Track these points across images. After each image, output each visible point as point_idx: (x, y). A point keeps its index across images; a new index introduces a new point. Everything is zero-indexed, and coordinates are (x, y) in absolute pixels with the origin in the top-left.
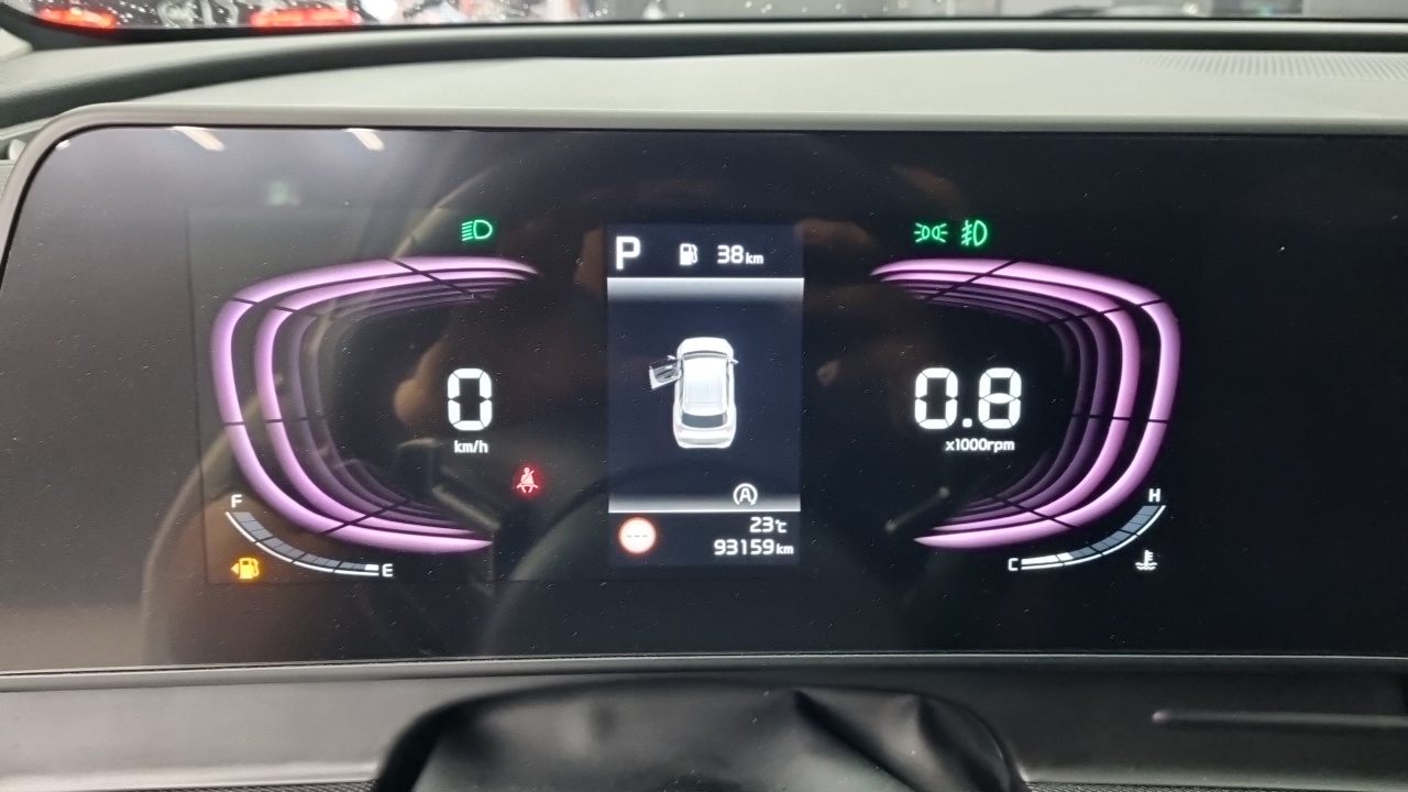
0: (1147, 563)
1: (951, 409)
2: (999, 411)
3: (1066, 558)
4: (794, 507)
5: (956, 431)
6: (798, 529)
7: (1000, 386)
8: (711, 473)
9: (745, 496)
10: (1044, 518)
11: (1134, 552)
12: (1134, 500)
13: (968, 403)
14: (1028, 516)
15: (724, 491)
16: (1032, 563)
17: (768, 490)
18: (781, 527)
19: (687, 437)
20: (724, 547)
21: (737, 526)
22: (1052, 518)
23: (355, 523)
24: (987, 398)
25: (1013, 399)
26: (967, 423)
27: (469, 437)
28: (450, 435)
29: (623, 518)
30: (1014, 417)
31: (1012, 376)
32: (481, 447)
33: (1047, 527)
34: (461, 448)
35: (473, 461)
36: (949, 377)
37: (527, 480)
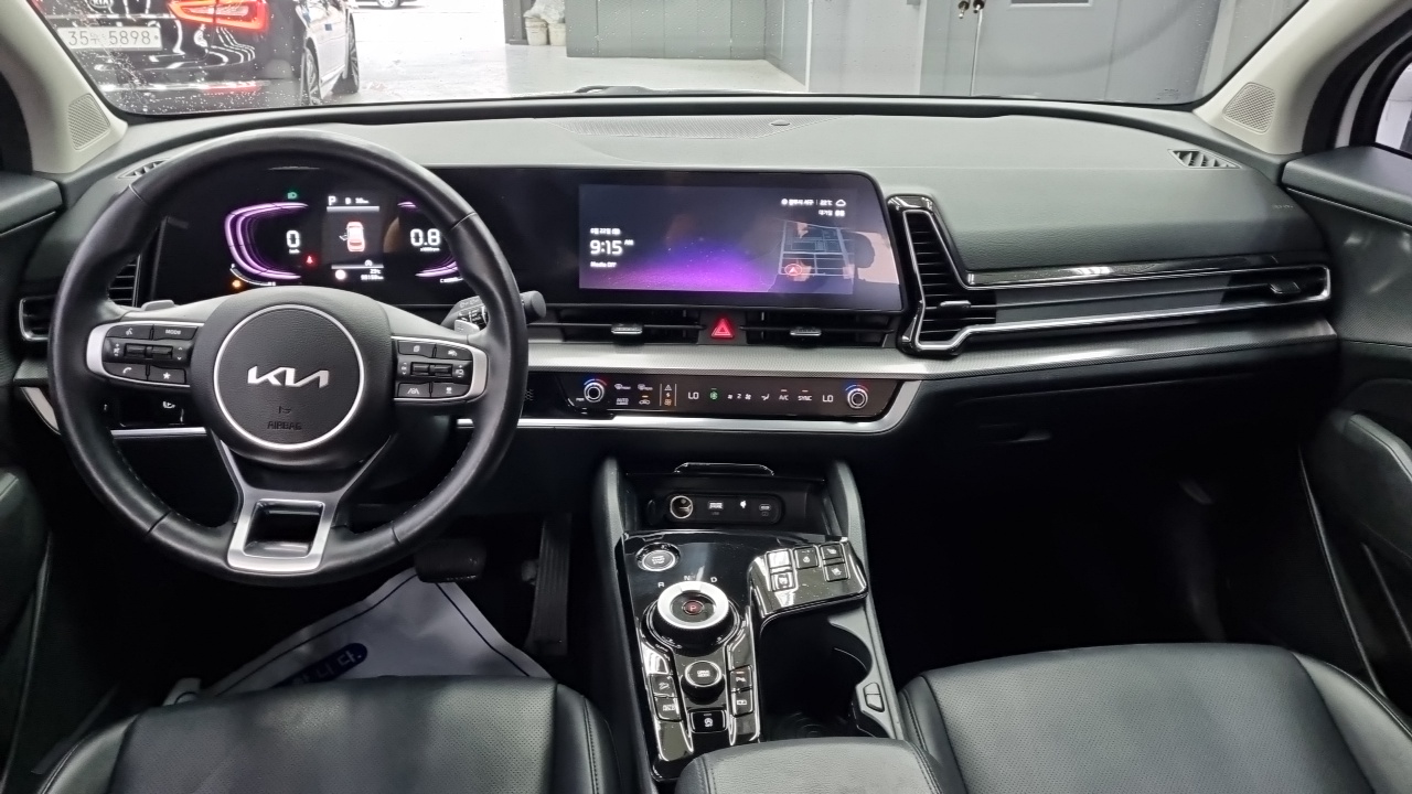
1: (421, 240)
2: (434, 241)
3: (455, 280)
4: (382, 266)
5: (423, 246)
6: (384, 272)
7: (434, 234)
8: (360, 258)
9: (369, 263)
10: (449, 268)
13: (426, 239)
14: (444, 268)
15: (362, 262)
16: (447, 281)
17: (376, 262)
18: (379, 272)
19: (351, 249)
20: (364, 277)
21: (367, 272)
22: (451, 269)
23: (264, 271)
24: (430, 237)
25: (438, 237)
26: (426, 244)
27: (294, 249)
28: (288, 248)
29: (335, 270)
30: (438, 242)
31: (437, 232)
32: (297, 251)
33: (450, 271)
34: (291, 252)
35: (295, 255)
36: (421, 233)
37: (310, 260)
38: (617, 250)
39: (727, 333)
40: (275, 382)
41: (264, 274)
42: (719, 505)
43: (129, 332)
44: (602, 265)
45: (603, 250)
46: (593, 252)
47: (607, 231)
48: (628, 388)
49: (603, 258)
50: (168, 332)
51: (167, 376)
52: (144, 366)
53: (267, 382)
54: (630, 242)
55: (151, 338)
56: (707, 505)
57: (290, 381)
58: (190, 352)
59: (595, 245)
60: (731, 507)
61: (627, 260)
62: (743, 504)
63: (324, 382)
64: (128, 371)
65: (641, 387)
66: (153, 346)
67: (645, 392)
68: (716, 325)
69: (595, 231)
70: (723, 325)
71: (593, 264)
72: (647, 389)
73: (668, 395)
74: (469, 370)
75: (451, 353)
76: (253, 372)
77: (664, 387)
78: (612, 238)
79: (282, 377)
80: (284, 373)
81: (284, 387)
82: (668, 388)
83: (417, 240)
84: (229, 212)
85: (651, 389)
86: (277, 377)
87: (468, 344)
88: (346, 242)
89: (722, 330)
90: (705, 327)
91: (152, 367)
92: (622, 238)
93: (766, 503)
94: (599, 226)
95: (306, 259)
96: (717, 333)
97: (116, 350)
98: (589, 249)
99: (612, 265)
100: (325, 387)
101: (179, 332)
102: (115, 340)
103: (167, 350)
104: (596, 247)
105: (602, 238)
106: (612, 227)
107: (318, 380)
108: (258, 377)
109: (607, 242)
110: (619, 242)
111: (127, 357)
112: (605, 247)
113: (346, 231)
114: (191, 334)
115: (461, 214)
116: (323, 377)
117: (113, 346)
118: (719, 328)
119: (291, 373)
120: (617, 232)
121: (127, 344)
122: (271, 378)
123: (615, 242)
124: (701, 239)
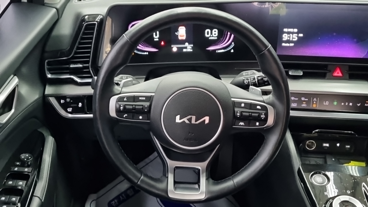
0: (232, 51)
1: (210, 34)
2: (215, 34)
3: (223, 51)
4: (192, 45)
5: (210, 37)
6: (193, 48)
8: (183, 42)
9: (187, 44)
10: (220, 46)
11: (231, 50)
12: (230, 44)
13: (211, 33)
14: (218, 46)
15: (184, 44)
16: (219, 51)
17: (189, 44)
18: (191, 48)
19: (180, 38)
20: (184, 50)
21: (186, 48)
22: (221, 46)
23: (144, 48)
24: (213, 33)
25: (217, 33)
26: (211, 36)
27: (156, 38)
28: (154, 38)
29: (173, 47)
30: (217, 35)
31: (216, 30)
32: (157, 40)
33: (221, 47)
34: (155, 40)
35: (157, 41)
36: (209, 31)
37: (163, 43)
38: (295, 38)
39: (340, 74)
40: (187, 122)
41: (143, 49)
42: (328, 145)
43: (125, 99)
44: (287, 45)
45: (289, 38)
46: (284, 39)
47: (291, 30)
48: (297, 99)
49: (288, 41)
50: (140, 98)
51: (141, 117)
52: (132, 114)
53: (184, 121)
54: (301, 35)
55: (134, 102)
56: (322, 145)
57: (193, 122)
58: (150, 106)
59: (285, 36)
60: (333, 145)
61: (299, 42)
62: (338, 145)
63: (207, 121)
64: (126, 116)
65: (303, 99)
66: (135, 105)
67: (304, 101)
68: (335, 70)
69: (286, 30)
70: (338, 71)
71: (284, 44)
72: (305, 100)
73: (315, 102)
74: (266, 115)
75: (258, 107)
76: (178, 117)
77: (313, 99)
78: (293, 33)
79: (190, 120)
80: (191, 118)
81: (191, 124)
82: (315, 99)
83: (208, 34)
84: (130, 23)
85: (307, 100)
86: (188, 119)
87: (264, 102)
88: (178, 35)
89: (338, 73)
90: (330, 71)
91: (135, 114)
92: (298, 33)
93: (348, 145)
94: (288, 28)
95: (161, 42)
96: (336, 74)
97: (122, 108)
98: (282, 38)
99: (292, 45)
100: (207, 124)
101: (144, 98)
102: (120, 103)
103: (141, 107)
104: (285, 37)
105: (289, 33)
106: (294, 28)
107: (204, 121)
108: (180, 119)
109: (291, 35)
110: (296, 35)
111: (126, 111)
112: (290, 37)
113: (178, 31)
114: (149, 99)
115: (266, 47)
116: (207, 119)
117: (120, 106)
118: (337, 72)
119: (194, 118)
120: (296, 30)
121: (125, 105)
122: (185, 120)
123: (294, 35)
124: (335, 34)
